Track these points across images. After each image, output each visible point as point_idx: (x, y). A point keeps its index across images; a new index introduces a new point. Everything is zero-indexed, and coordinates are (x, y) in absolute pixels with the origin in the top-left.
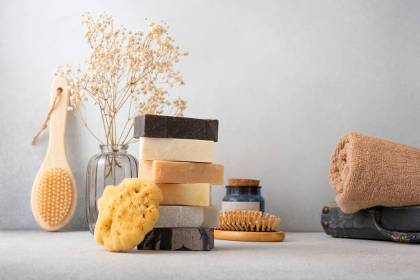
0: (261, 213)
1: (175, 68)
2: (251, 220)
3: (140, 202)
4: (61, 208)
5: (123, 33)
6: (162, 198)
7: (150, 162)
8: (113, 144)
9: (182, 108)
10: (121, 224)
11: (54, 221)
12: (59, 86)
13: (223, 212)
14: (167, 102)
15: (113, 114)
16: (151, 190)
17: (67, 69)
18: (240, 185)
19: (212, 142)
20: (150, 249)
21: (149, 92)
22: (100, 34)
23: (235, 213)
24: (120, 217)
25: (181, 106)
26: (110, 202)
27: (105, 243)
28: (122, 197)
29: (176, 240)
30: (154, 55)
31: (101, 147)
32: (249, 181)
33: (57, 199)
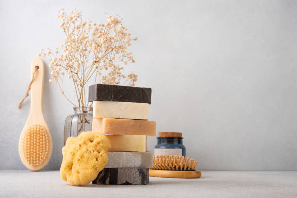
0: (183, 157)
1: (128, 50)
2: (176, 162)
3: (93, 149)
4: (41, 154)
5: (90, 25)
6: (110, 146)
7: (101, 119)
8: (83, 107)
9: (134, 80)
10: (80, 165)
11: (36, 163)
12: (37, 65)
13: (156, 156)
14: (123, 75)
15: (82, 84)
16: (102, 140)
17: (49, 51)
18: (168, 137)
19: (147, 104)
20: (102, 184)
21: (109, 68)
22: (72, 26)
23: (164, 157)
24: (79, 160)
25: (134, 78)
26: (71, 149)
27: (68, 180)
28: (80, 145)
29: (121, 177)
30: (113, 41)
31: (75, 109)
32: (174, 134)
33: (38, 147)
